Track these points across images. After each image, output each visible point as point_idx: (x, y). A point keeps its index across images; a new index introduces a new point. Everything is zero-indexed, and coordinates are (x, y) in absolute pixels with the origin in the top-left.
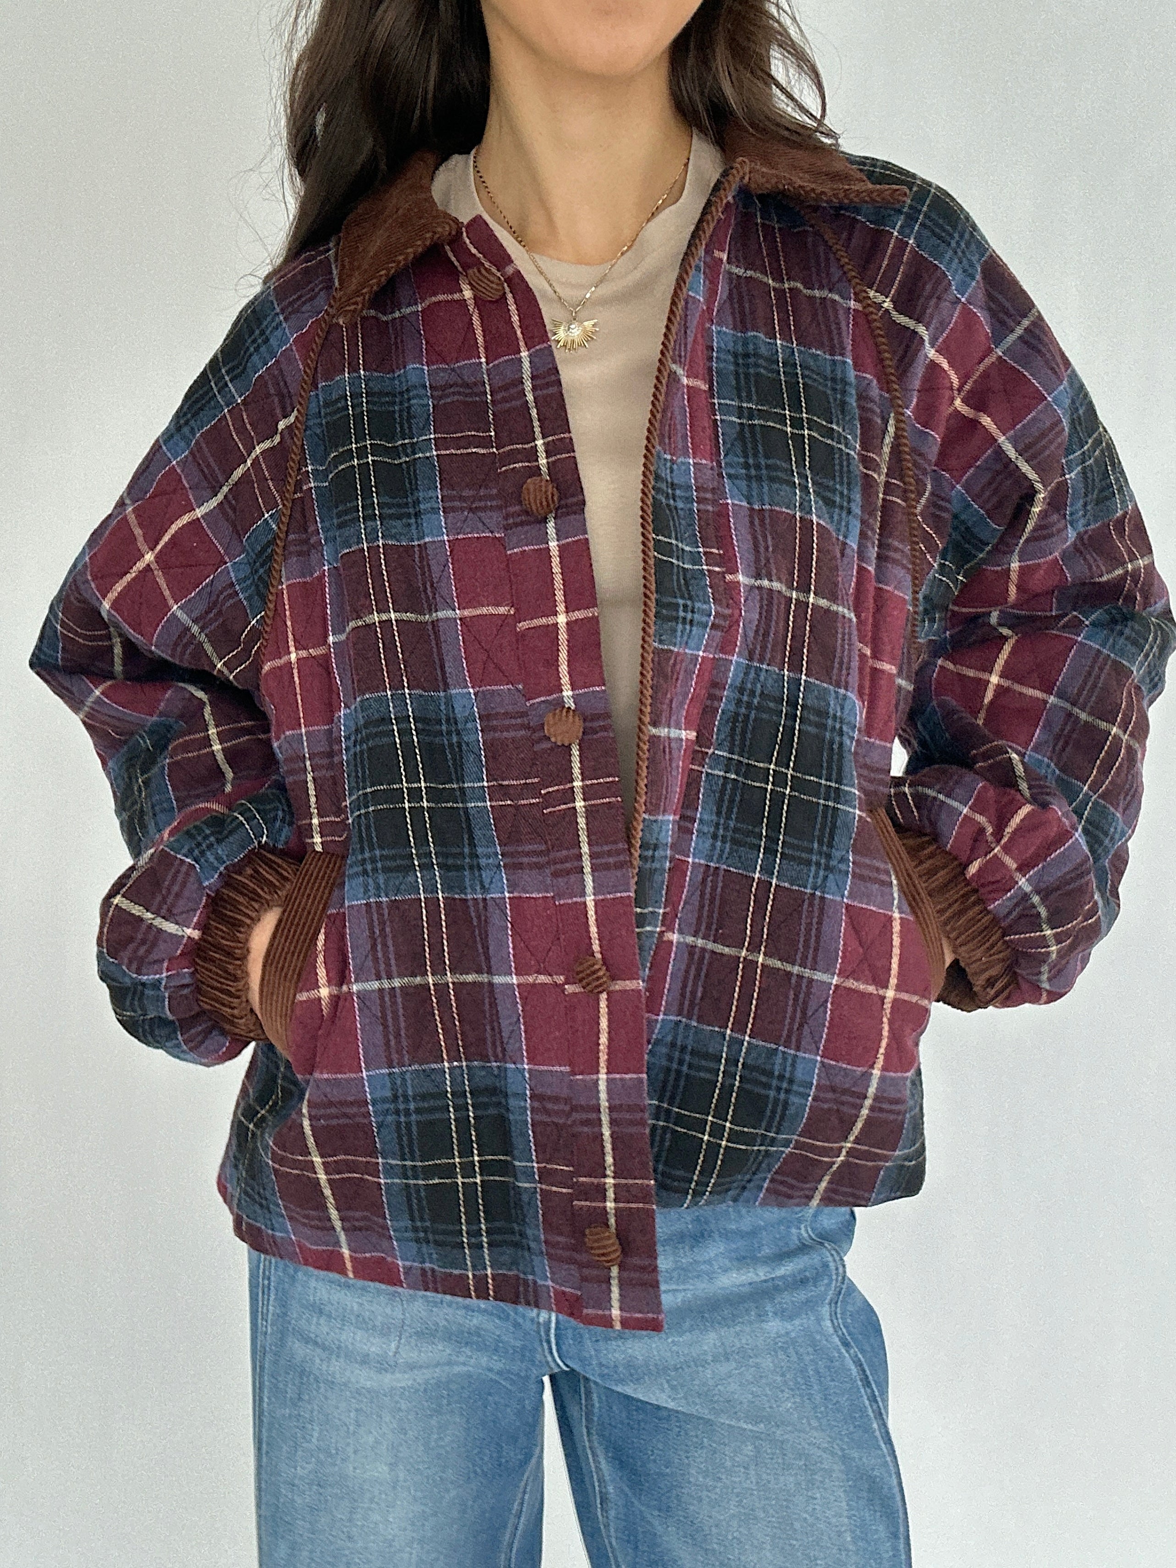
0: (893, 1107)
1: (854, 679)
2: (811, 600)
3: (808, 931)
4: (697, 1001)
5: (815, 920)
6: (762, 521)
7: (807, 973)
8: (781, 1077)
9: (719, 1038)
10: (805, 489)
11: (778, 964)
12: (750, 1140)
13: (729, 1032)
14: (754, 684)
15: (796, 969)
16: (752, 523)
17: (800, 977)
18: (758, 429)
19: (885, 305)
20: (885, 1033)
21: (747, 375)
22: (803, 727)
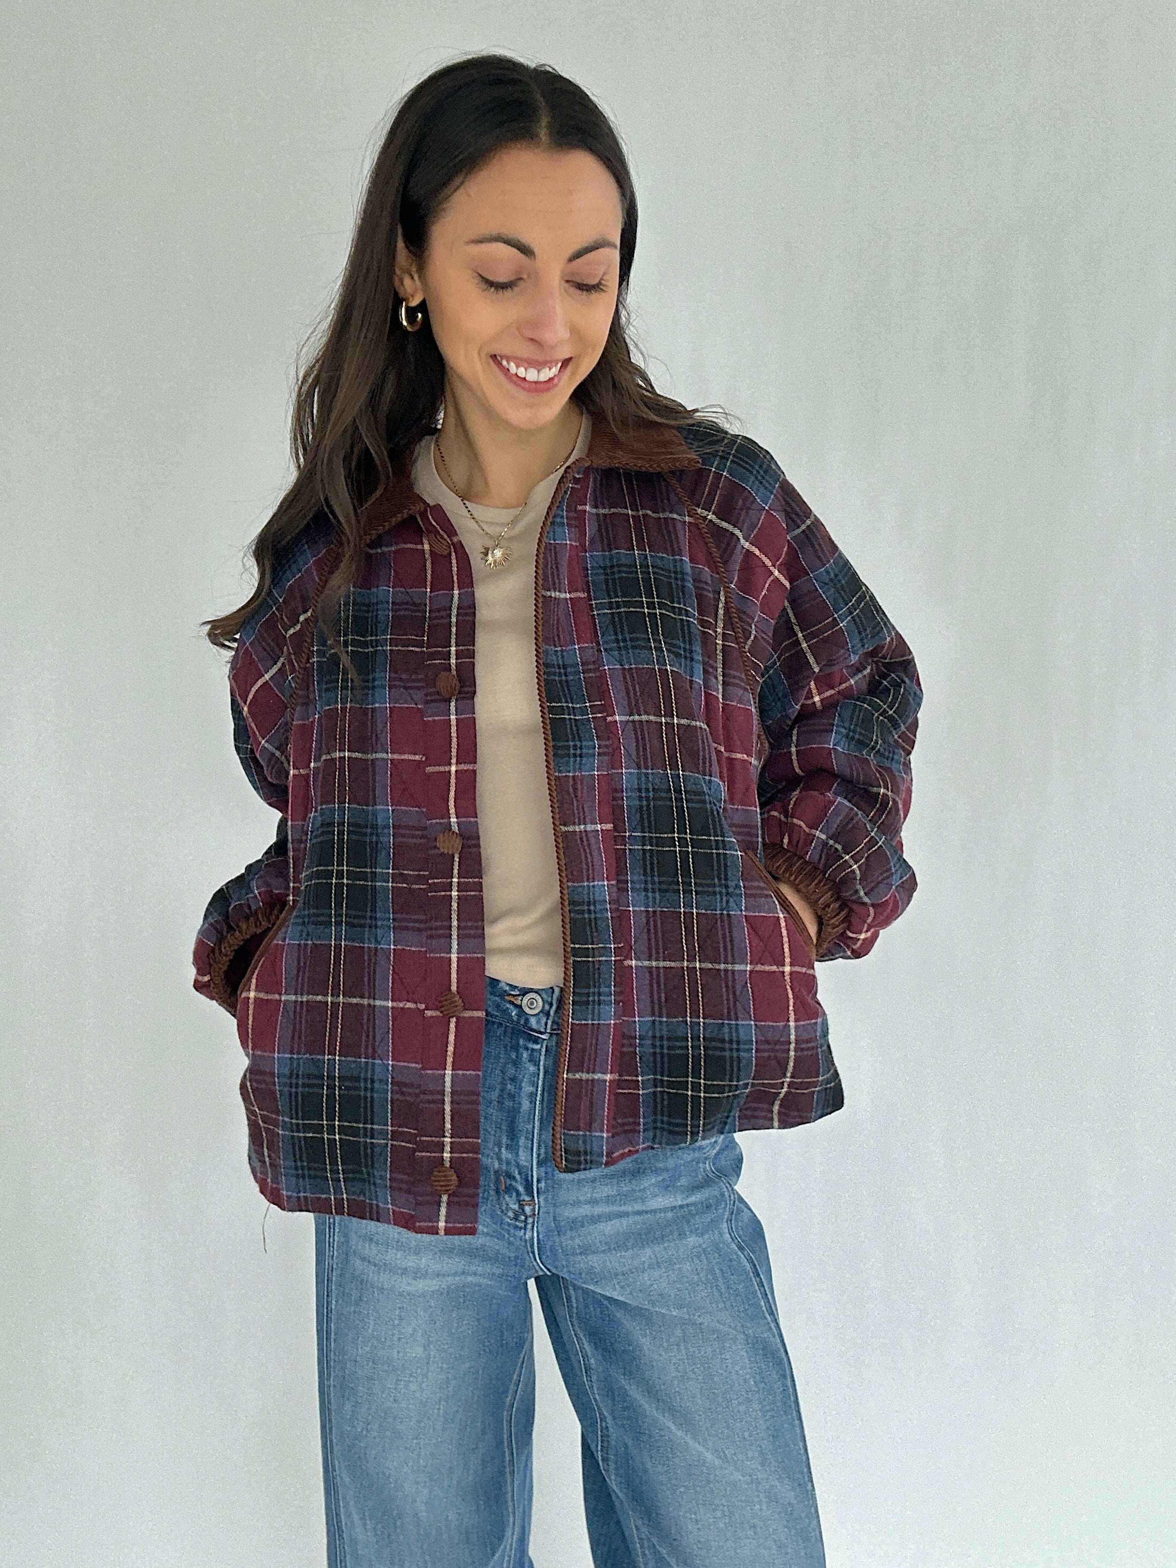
0: (809, 1045)
1: (715, 768)
2: (676, 721)
3: (724, 938)
4: (663, 1004)
5: (727, 931)
6: (632, 676)
7: (730, 967)
8: (731, 1041)
9: (683, 1025)
10: (659, 649)
11: (710, 966)
12: (721, 1089)
13: (688, 1019)
14: (646, 784)
15: (722, 966)
16: (625, 678)
17: (726, 971)
18: (623, 614)
19: (709, 517)
20: (791, 996)
21: (614, 580)
22: (690, 805)
